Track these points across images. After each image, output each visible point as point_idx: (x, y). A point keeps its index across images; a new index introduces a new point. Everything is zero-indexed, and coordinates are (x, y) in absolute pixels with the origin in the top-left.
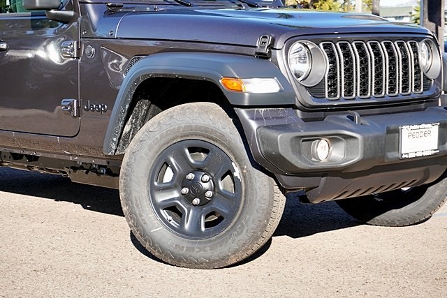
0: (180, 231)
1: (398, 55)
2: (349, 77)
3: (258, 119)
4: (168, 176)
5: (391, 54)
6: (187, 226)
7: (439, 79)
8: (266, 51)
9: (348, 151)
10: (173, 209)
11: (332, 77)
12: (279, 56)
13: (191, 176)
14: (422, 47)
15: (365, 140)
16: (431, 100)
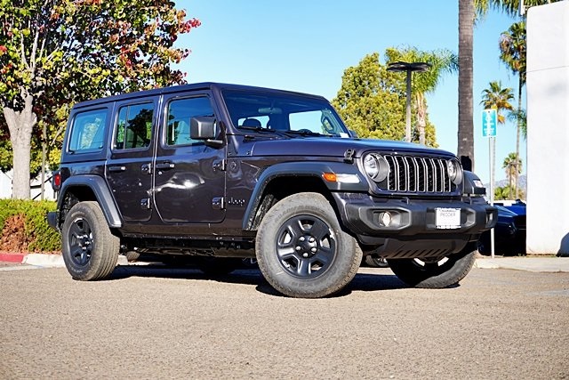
0: (295, 274)
1: (434, 167)
3: (346, 199)
4: (288, 239)
5: (429, 166)
6: (299, 271)
7: (461, 185)
8: (350, 159)
9: (402, 220)
10: (290, 260)
11: (392, 176)
12: (359, 162)
13: (302, 239)
14: (450, 164)
15: (413, 214)
16: (456, 198)
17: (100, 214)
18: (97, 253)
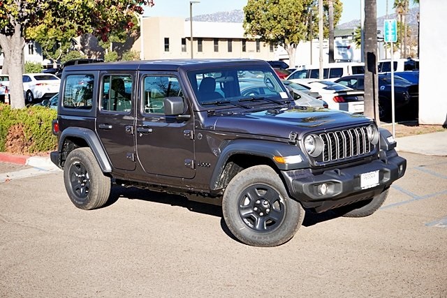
0: (254, 229)
1: (357, 135)
2: (334, 150)
3: (292, 176)
4: (247, 202)
5: (354, 135)
6: (257, 227)
7: (378, 145)
8: (294, 141)
9: (335, 189)
10: (250, 218)
11: (326, 150)
12: (301, 143)
13: (259, 202)
14: (369, 129)
15: (344, 183)
16: (375, 155)
17: (94, 160)
18: (94, 190)
